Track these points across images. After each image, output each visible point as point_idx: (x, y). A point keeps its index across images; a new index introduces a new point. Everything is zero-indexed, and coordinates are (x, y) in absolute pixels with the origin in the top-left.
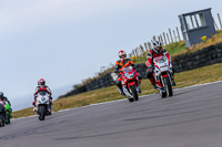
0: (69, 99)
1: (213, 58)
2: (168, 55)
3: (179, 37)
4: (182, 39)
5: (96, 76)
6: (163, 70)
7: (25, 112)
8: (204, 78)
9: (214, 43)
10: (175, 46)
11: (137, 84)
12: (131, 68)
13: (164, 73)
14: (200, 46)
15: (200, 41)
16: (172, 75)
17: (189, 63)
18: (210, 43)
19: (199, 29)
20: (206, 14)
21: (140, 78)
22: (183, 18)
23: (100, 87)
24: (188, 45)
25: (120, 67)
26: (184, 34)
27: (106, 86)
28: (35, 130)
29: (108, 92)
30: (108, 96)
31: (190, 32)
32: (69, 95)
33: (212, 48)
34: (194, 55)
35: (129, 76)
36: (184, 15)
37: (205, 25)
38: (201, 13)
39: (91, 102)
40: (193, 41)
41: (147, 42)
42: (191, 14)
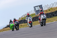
3: (34, 12)
4: (34, 13)
10: (33, 15)
17: (36, 19)
20: (41, 6)
24: (36, 14)
26: (35, 11)
31: (36, 11)
38: (39, 6)
41: (25, 14)
42: (37, 6)
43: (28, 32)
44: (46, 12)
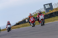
0: (15, 26)
1: (52, 16)
2: (43, 14)
4: (44, 11)
5: (22, 20)
6: (42, 18)
7: (3, 30)
8: (50, 21)
9: (53, 12)
11: (34, 22)
12: (33, 18)
13: (42, 19)
14: (49, 13)
15: (49, 11)
16: (44, 20)
17: (46, 17)
18: (52, 12)
19: (49, 8)
20: (51, 4)
21: (35, 21)
22: (44, 5)
23: (23, 23)
25: (30, 18)
27: (24, 23)
28: (6, 35)
29: (25, 25)
30: (25, 26)
31: (46, 9)
32: (15, 25)
33: (52, 13)
34: (47, 15)
35: (32, 20)
36: (45, 5)
37: (50, 7)
38: (49, 4)
39: (21, 27)
40: (47, 12)
42: (47, 4)
43: (37, 30)
44: (56, 10)
